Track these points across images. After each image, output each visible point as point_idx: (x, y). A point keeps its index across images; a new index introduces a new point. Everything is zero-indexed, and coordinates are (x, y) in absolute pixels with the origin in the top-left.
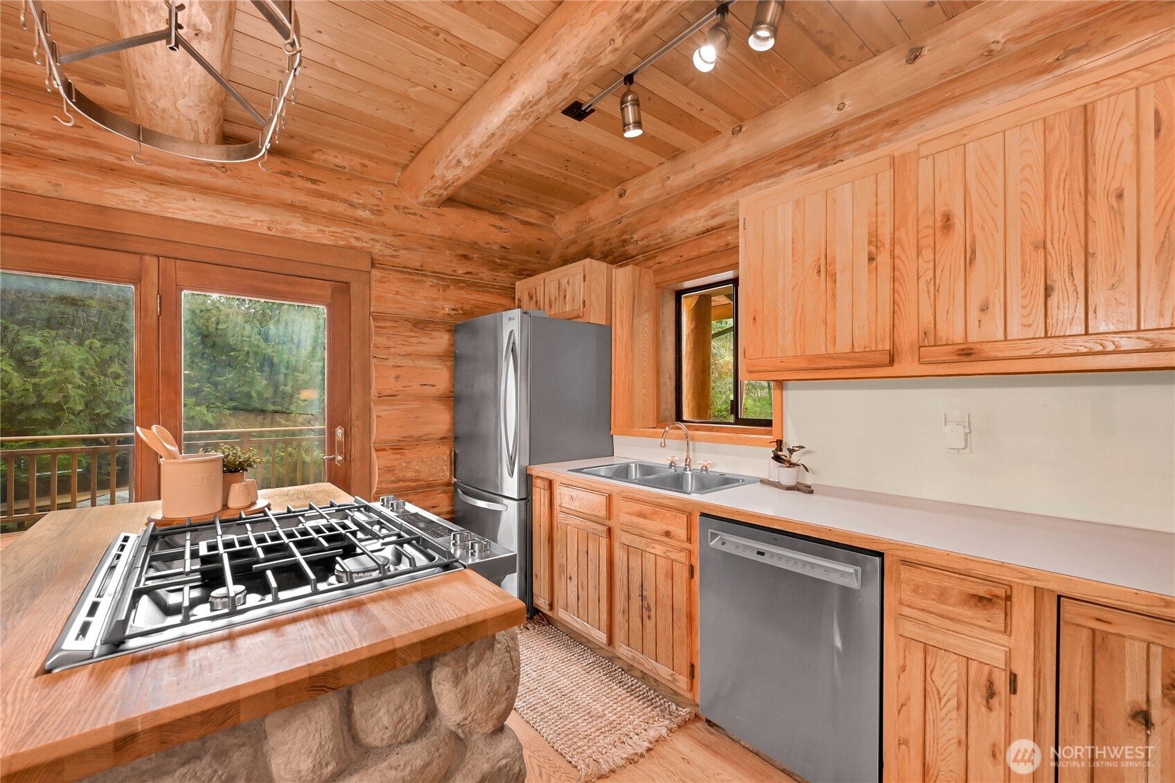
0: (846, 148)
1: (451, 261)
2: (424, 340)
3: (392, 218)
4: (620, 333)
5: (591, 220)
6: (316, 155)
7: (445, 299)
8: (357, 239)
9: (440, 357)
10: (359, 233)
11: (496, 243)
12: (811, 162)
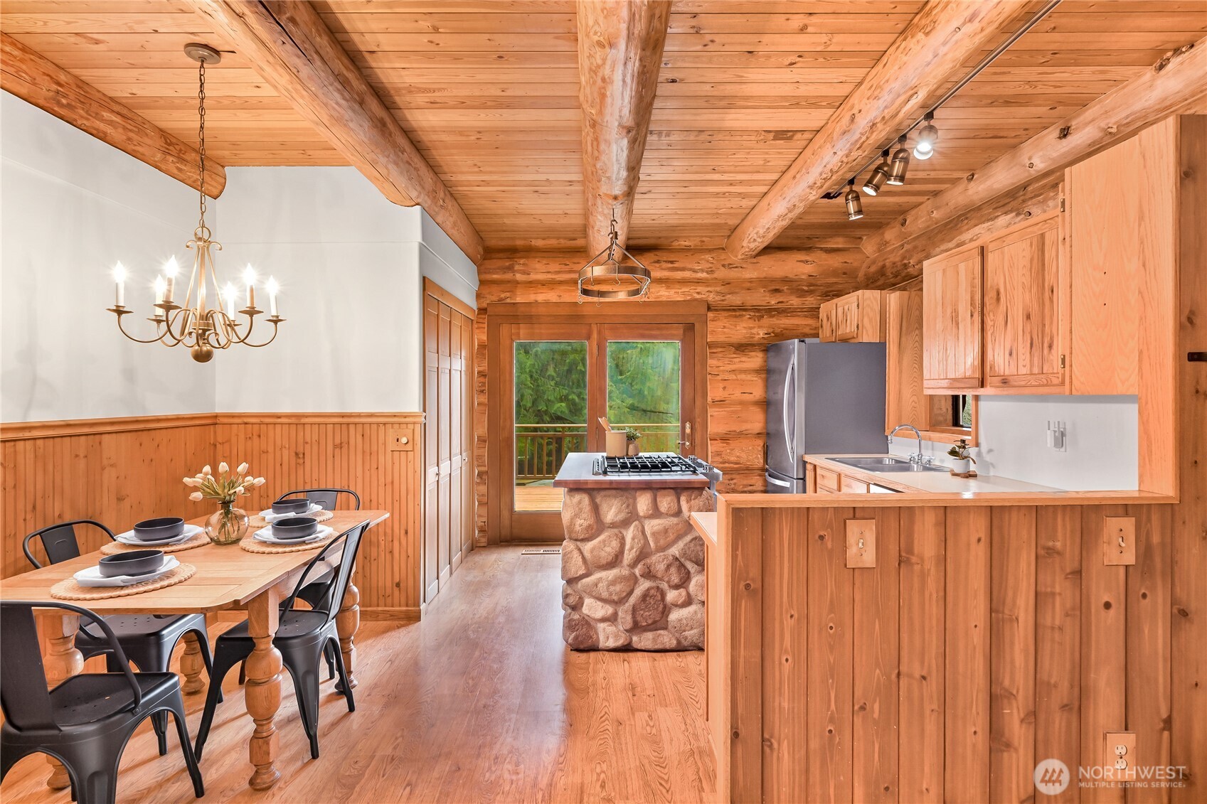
0: (1030, 203)
1: (765, 296)
2: (744, 359)
3: (722, 273)
4: (892, 349)
5: (887, 243)
6: (673, 244)
7: (759, 327)
8: (698, 293)
9: (757, 371)
10: (700, 289)
11: (803, 274)
12: (1011, 211)
